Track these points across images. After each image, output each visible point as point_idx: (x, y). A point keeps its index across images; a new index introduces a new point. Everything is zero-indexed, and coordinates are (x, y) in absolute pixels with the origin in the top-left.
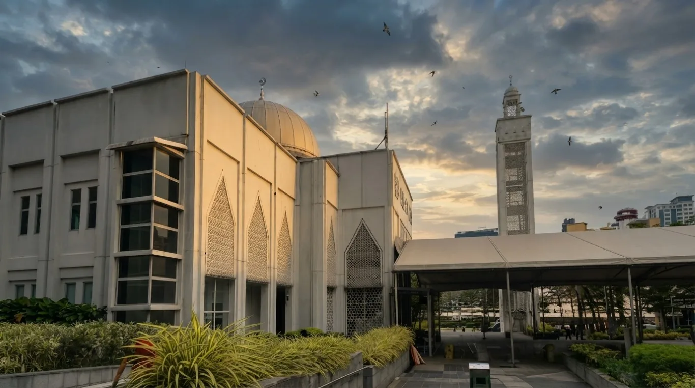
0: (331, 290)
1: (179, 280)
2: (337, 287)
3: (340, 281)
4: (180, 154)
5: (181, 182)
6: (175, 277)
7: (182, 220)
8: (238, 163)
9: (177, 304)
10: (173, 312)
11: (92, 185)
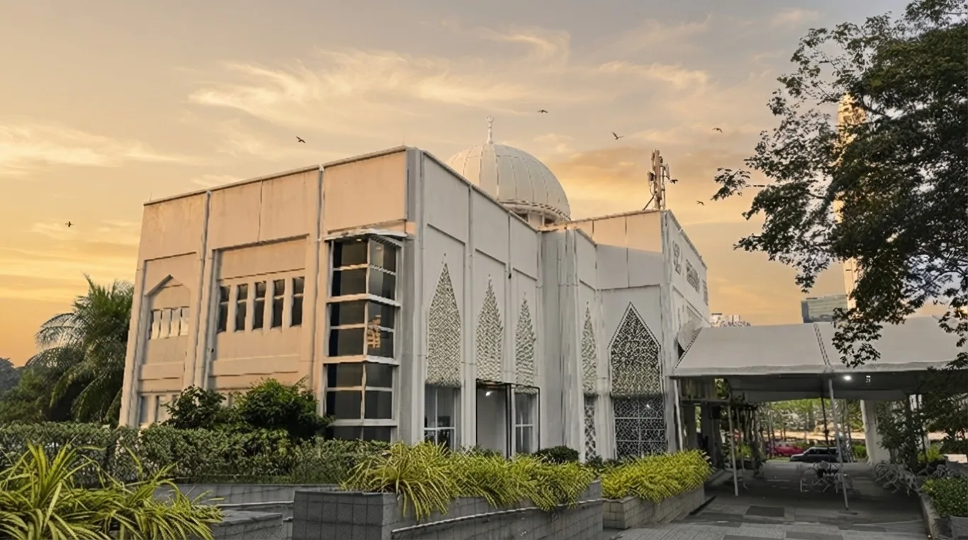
0: (590, 398)
1: (396, 390)
2: (598, 395)
3: (603, 386)
4: (397, 243)
5: (399, 274)
6: (390, 386)
7: (399, 319)
8: (464, 244)
9: (394, 419)
10: (389, 428)
11: (297, 275)
